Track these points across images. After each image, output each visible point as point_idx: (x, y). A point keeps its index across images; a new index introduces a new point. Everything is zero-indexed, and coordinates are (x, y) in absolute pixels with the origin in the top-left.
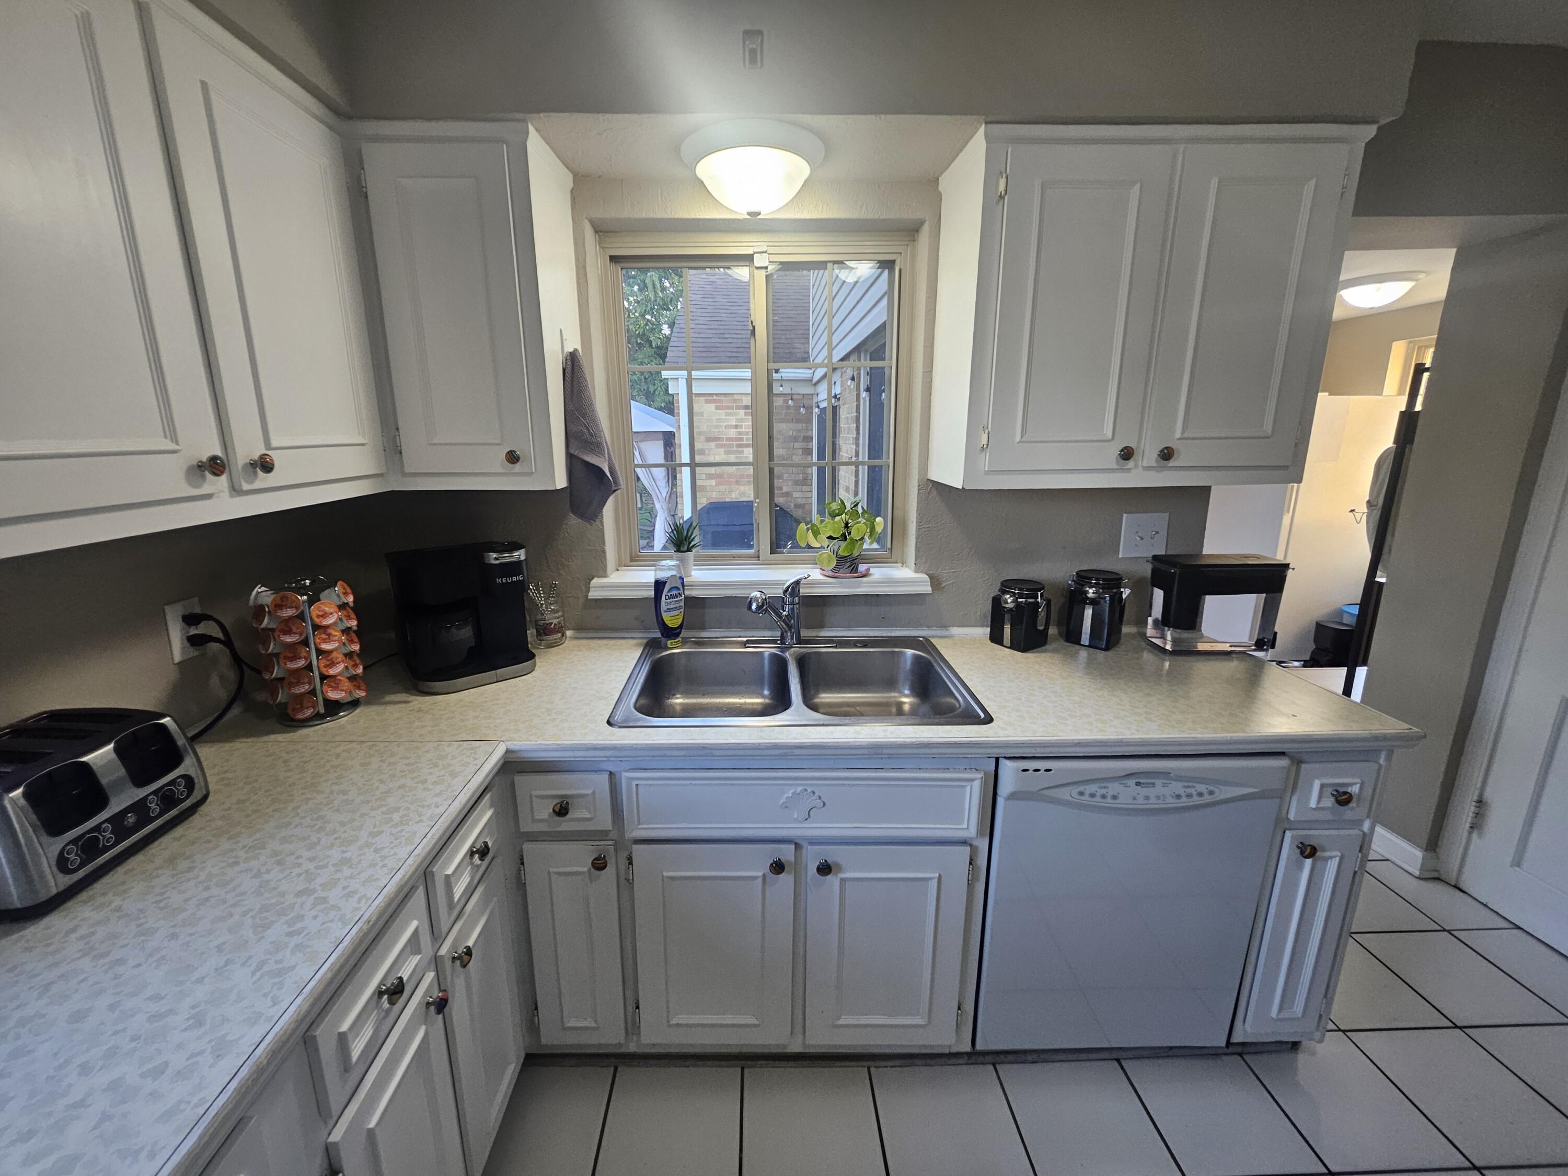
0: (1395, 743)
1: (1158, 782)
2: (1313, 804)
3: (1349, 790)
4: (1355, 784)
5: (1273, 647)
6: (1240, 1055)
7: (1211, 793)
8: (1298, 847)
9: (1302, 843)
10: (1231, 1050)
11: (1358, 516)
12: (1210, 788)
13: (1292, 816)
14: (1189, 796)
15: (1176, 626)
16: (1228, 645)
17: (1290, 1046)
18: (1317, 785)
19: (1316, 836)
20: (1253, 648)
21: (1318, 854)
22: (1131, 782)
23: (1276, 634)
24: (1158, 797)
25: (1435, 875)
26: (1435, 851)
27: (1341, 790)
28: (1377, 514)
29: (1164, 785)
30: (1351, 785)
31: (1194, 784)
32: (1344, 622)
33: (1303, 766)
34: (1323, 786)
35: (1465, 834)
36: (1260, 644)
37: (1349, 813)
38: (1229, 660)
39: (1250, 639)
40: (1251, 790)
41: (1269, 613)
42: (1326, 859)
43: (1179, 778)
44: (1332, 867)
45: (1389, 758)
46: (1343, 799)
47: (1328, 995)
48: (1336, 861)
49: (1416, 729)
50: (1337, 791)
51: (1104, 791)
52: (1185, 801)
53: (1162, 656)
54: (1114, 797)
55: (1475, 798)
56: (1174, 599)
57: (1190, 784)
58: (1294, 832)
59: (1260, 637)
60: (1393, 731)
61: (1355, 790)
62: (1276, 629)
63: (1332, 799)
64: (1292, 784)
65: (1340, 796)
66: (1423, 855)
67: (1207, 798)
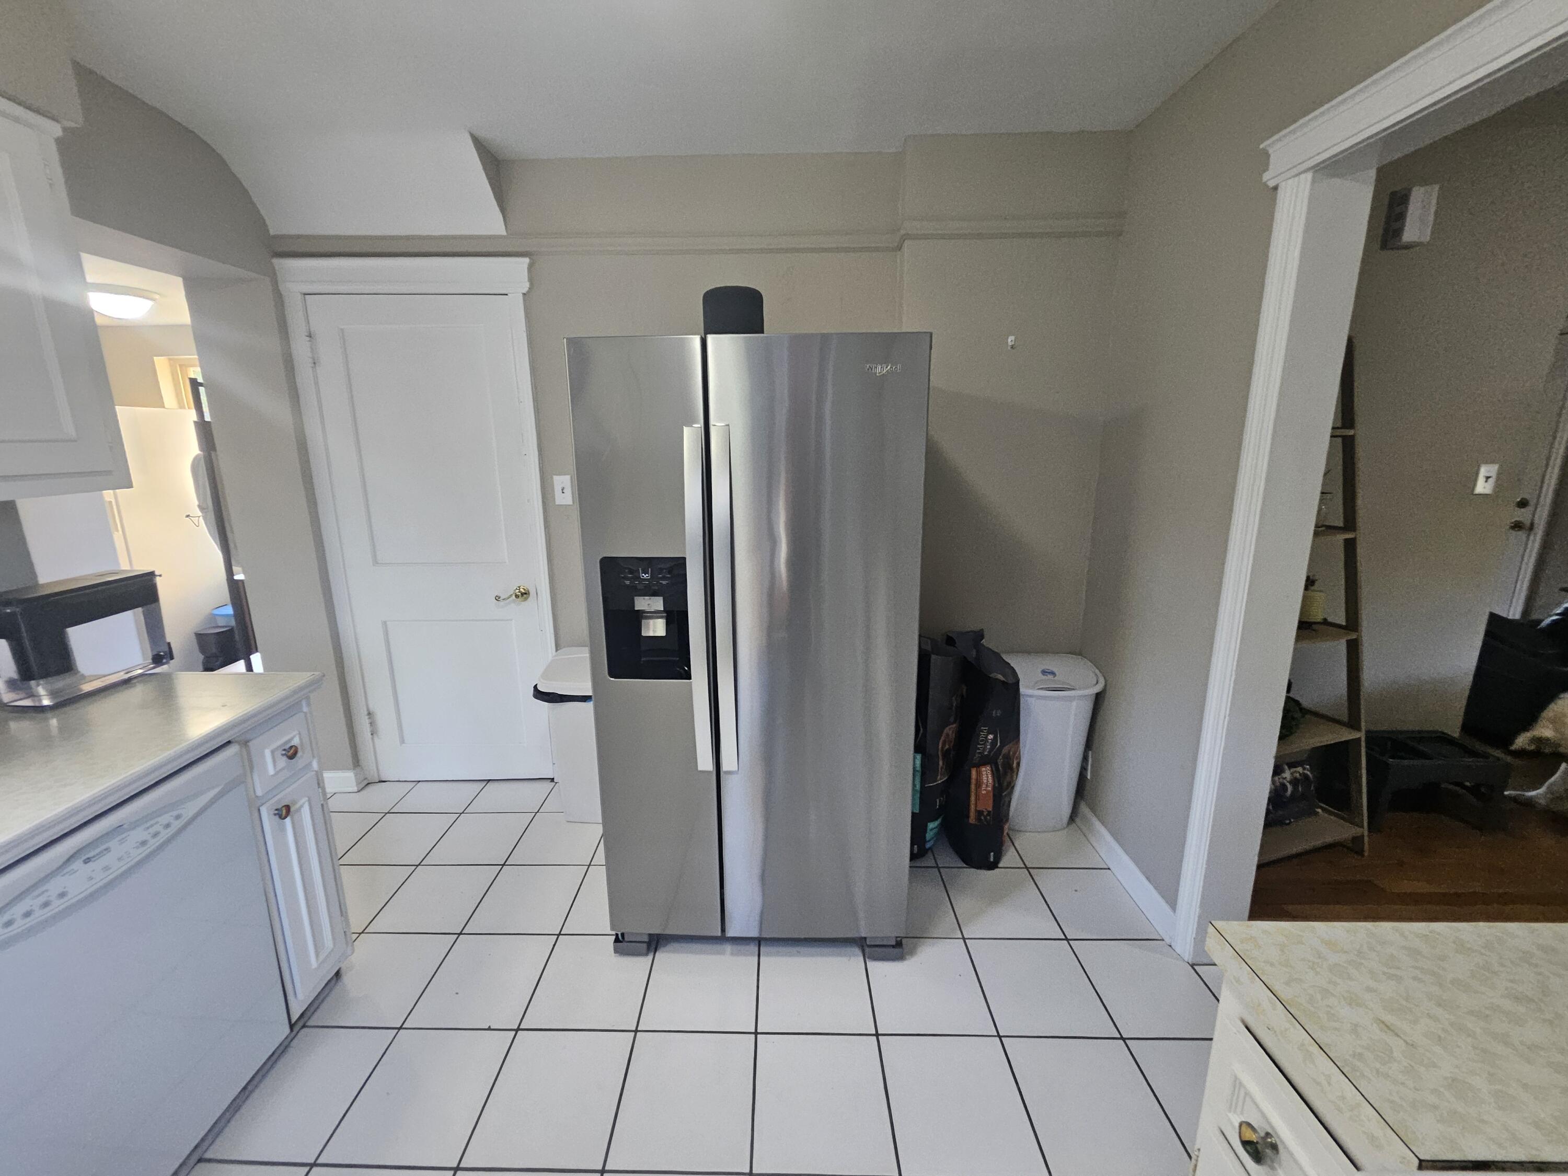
0: (307, 690)
1: (113, 844)
2: (271, 771)
3: (292, 744)
4: (294, 736)
5: (172, 658)
6: (304, 1026)
7: (178, 817)
8: (275, 814)
9: (276, 810)
10: (296, 1029)
11: (195, 520)
12: (175, 813)
13: (259, 793)
14: (156, 835)
15: (45, 674)
16: (122, 673)
17: (335, 978)
18: (268, 753)
19: (283, 798)
20: (152, 666)
21: (292, 809)
22: (77, 864)
23: (169, 644)
24: (120, 859)
25: (366, 782)
26: (359, 766)
27: (287, 747)
28: (211, 515)
29: (122, 842)
30: (292, 739)
31: (156, 820)
32: (220, 625)
33: (250, 744)
34: (273, 752)
35: (370, 741)
36: (158, 660)
37: (300, 761)
38: (131, 687)
39: (145, 659)
40: (217, 790)
41: (154, 626)
42: (299, 810)
43: (134, 825)
44: (306, 813)
45: (309, 705)
46: (292, 753)
47: (343, 912)
48: (306, 807)
49: (317, 673)
50: (284, 750)
51: (42, 899)
52: (154, 843)
53: (41, 715)
54: (62, 895)
55: (366, 713)
56: (27, 643)
57: (152, 822)
58: (268, 804)
59: (156, 653)
60: (303, 681)
61: (296, 742)
62: (168, 640)
63: (285, 758)
64: (249, 764)
65: (288, 752)
66: (354, 773)
67: (177, 824)
